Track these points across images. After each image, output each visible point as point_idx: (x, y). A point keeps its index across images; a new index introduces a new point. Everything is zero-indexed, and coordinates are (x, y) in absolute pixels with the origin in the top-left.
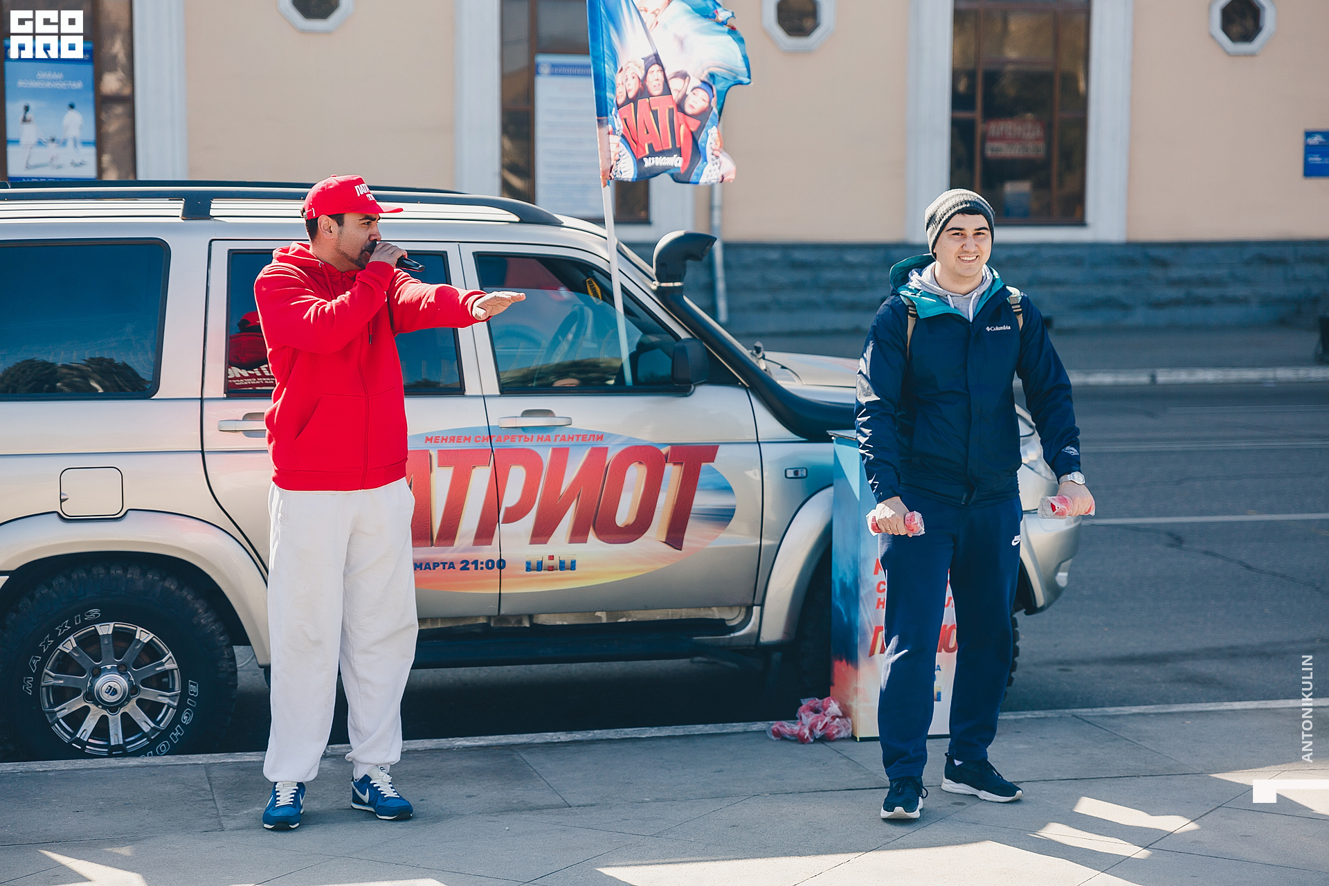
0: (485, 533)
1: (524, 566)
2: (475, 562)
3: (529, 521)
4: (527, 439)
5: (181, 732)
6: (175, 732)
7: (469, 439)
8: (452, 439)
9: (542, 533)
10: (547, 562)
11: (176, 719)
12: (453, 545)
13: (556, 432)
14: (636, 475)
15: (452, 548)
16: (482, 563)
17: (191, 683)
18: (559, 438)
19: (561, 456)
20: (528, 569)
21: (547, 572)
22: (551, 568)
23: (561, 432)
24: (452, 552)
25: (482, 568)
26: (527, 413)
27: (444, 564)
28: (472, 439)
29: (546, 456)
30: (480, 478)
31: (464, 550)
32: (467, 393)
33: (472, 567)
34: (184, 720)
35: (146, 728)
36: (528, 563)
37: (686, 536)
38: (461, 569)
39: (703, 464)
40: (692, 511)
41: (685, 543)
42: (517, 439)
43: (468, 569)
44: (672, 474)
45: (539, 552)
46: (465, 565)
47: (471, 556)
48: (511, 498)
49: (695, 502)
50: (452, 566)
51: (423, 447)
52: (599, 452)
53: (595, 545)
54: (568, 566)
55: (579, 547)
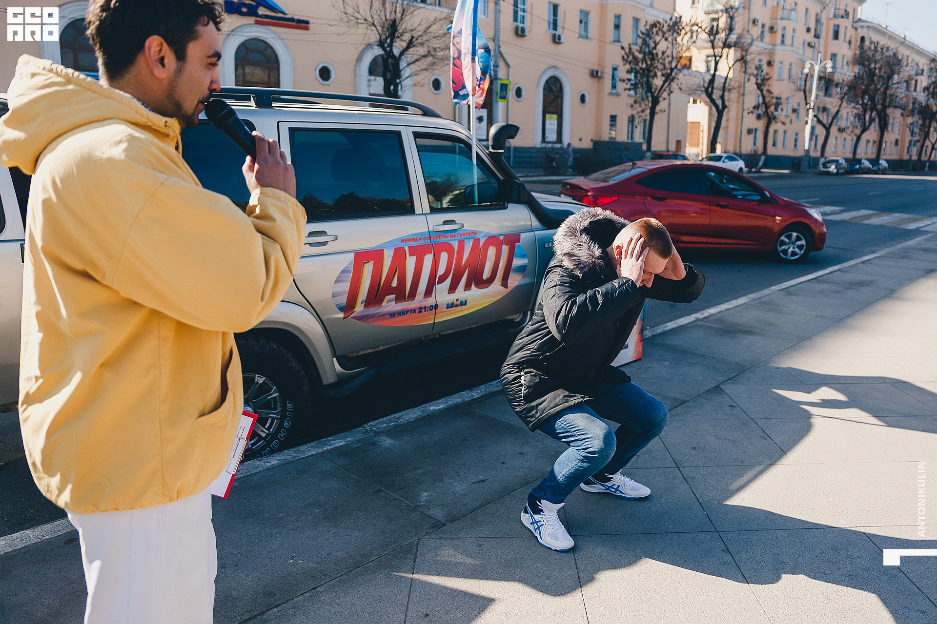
0: (429, 292)
1: (446, 306)
2: (425, 307)
3: (448, 282)
4: (446, 237)
5: (284, 433)
6: (281, 433)
7: (420, 239)
8: (413, 240)
9: (452, 289)
10: (456, 303)
11: (281, 426)
12: (414, 300)
13: (457, 232)
14: (492, 251)
15: (414, 301)
16: (428, 308)
17: (289, 403)
18: (459, 235)
19: (461, 244)
20: (447, 308)
21: (455, 308)
22: (457, 306)
23: (461, 232)
24: (415, 303)
25: (428, 310)
26: (446, 223)
27: (411, 310)
28: (422, 239)
29: (455, 245)
30: (428, 259)
31: (420, 302)
32: (416, 213)
33: (423, 310)
34: (286, 426)
35: (263, 435)
36: (448, 304)
37: (509, 281)
38: (419, 312)
39: (516, 244)
40: (512, 268)
41: (509, 285)
42: (442, 237)
43: (422, 312)
44: (505, 249)
45: (452, 298)
46: (420, 309)
47: (423, 304)
48: (441, 271)
49: (513, 263)
50: (414, 311)
51: (400, 245)
52: (477, 241)
53: (475, 291)
54: (464, 303)
55: (468, 293)
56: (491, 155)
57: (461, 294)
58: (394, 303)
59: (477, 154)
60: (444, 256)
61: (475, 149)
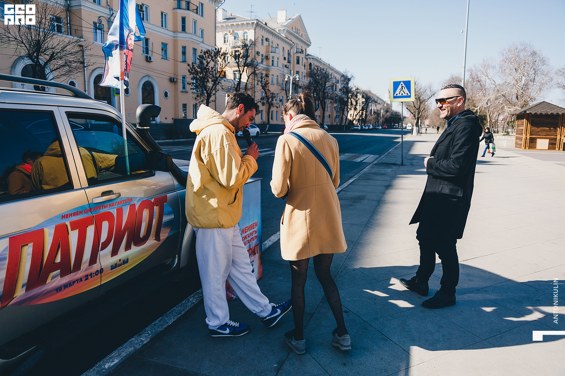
0: (93, 260)
1: (110, 268)
2: (91, 274)
3: (110, 246)
4: (105, 207)
7: (81, 213)
8: (74, 214)
9: (115, 252)
10: (119, 263)
13: (115, 201)
15: (80, 271)
16: (94, 273)
18: (117, 203)
19: (120, 212)
20: (112, 269)
21: (118, 268)
22: (120, 265)
23: (119, 200)
24: (81, 273)
25: (94, 276)
27: (77, 280)
28: (83, 212)
29: (114, 212)
30: (91, 230)
31: (86, 270)
32: (75, 188)
33: (89, 277)
36: (111, 266)
37: (161, 235)
38: (85, 280)
39: (164, 204)
40: (162, 224)
41: (161, 238)
42: (101, 208)
43: (88, 279)
44: (156, 209)
45: (115, 259)
46: (87, 277)
47: (88, 272)
48: (104, 237)
49: (163, 220)
50: (81, 280)
51: (62, 222)
52: (133, 206)
53: (134, 249)
54: (126, 261)
55: (129, 252)
56: (138, 131)
57: (122, 254)
58: (59, 278)
59: (127, 131)
60: (105, 225)
61: (125, 127)
